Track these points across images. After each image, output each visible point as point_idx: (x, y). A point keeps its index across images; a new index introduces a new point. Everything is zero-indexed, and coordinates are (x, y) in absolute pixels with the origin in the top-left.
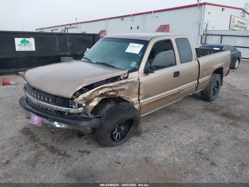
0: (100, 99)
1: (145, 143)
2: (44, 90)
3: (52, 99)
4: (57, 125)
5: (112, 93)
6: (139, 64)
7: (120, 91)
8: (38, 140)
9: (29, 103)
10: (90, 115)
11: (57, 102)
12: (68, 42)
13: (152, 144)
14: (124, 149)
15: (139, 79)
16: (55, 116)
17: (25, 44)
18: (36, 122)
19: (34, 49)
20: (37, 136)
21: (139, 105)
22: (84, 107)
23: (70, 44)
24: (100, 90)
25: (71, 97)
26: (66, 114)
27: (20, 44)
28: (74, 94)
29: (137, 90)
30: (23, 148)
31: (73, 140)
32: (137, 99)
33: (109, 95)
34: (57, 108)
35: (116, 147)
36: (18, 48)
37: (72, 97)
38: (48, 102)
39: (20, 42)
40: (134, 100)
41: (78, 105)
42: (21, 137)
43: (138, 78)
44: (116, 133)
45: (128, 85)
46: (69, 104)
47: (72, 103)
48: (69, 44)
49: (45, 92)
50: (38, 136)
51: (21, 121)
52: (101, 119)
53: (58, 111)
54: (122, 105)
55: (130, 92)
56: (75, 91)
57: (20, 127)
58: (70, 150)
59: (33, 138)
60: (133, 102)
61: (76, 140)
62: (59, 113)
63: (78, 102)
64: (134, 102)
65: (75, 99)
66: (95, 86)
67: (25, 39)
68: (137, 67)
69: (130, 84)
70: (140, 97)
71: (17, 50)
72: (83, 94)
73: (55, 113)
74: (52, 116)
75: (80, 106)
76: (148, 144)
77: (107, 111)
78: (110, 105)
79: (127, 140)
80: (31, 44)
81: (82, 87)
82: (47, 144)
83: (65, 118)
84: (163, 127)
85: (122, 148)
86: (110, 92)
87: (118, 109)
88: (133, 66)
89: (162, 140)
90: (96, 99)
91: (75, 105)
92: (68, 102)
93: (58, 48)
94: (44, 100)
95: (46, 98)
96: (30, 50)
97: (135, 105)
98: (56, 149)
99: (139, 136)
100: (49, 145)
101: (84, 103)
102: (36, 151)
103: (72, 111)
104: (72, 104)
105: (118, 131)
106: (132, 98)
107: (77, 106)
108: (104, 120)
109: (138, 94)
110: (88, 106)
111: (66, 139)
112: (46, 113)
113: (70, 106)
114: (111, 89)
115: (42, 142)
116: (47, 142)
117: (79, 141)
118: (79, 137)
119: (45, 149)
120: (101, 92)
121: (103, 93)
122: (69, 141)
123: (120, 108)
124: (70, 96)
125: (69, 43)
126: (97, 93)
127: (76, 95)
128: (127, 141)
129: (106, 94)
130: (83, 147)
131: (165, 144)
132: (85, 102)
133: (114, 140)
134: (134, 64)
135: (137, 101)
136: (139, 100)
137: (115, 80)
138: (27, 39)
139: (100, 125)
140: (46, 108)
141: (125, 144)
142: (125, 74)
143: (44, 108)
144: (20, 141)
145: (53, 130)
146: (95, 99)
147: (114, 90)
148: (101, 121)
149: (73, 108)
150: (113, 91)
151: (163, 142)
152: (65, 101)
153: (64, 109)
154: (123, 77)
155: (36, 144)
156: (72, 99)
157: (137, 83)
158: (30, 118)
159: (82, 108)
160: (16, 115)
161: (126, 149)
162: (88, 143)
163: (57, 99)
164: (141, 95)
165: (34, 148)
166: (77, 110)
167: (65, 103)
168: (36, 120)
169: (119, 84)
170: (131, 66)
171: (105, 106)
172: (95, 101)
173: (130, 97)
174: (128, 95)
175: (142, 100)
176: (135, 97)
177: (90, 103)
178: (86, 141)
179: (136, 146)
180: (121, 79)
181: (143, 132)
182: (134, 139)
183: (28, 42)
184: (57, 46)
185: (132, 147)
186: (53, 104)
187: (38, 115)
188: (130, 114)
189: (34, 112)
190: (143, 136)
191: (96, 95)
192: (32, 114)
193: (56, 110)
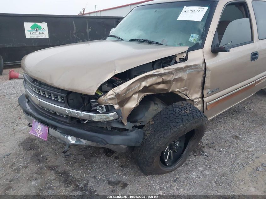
0: (142, 96)
1: (214, 168)
2: (48, 81)
3: (61, 97)
4: (72, 140)
5: (161, 86)
6: (203, 37)
7: (174, 82)
8: (44, 160)
9: (31, 102)
10: (126, 124)
11: (70, 101)
12: (87, 27)
13: (226, 170)
14: (182, 179)
15: (205, 62)
16: (68, 125)
17: (36, 30)
18: (39, 133)
19: (47, 37)
20: (43, 153)
21: (202, 105)
22: (118, 112)
23: (90, 30)
24: (143, 81)
25: (94, 94)
26: (85, 122)
27: (31, 29)
28: (100, 89)
29: (200, 80)
30: (19, 175)
31: (98, 160)
32: (198, 95)
33: (156, 89)
34: (70, 112)
35: (168, 174)
36: (28, 35)
37: (96, 93)
38: (56, 101)
39: (31, 28)
40: (195, 96)
41: (107, 107)
42: (19, 154)
43: (203, 61)
44: (167, 151)
45: (188, 72)
46: (91, 105)
47: (97, 103)
48: (88, 30)
49: (50, 85)
50: (45, 154)
51: (24, 128)
52: (145, 131)
53: (72, 118)
54: (180, 107)
55: (189, 85)
56: (102, 83)
57: (21, 137)
58: (93, 180)
59: (38, 157)
60: (193, 101)
61: (102, 160)
62: (75, 121)
63: (106, 103)
64: (195, 100)
65: (100, 96)
66: (134, 73)
67: (36, 23)
68: (200, 42)
69: (191, 70)
70: (205, 92)
71: (27, 37)
72: (116, 88)
73: (67, 121)
74: (63, 124)
75: (109, 109)
76: (219, 170)
77: (155, 116)
78: (156, 106)
79: (184, 162)
80: (44, 30)
81: (113, 77)
82: (57, 166)
83: (84, 129)
84: (233, 137)
85: (178, 177)
86: (159, 83)
87: (174, 113)
88: (192, 41)
89: (239, 161)
90: (136, 96)
91: (101, 107)
92: (89, 102)
93: (75, 35)
94: (49, 99)
95: (52, 95)
96: (42, 37)
97: (195, 105)
98: (71, 178)
99: (200, 154)
100: (60, 169)
101: (116, 104)
102: (39, 181)
103: (96, 117)
104: (96, 106)
105: (170, 148)
106: (192, 94)
107: (105, 110)
108: (149, 132)
109: (201, 88)
110: (123, 109)
111: (87, 158)
112: (53, 119)
113: (92, 109)
114: (160, 80)
115: (50, 164)
116: (57, 163)
117: (107, 163)
118: (106, 155)
119: (53, 178)
120: (144, 84)
121: (147, 85)
122: (92, 163)
123: (177, 112)
124: (93, 91)
125: (89, 28)
126: (137, 86)
127: (103, 89)
128: (184, 164)
129: (151, 88)
130: (114, 173)
131: (249, 169)
132: (119, 101)
133: (164, 163)
134: (194, 38)
135: (200, 99)
136: (202, 97)
137: (166, 65)
138: (39, 24)
139: (143, 141)
140: (53, 111)
141: (180, 168)
142: (182, 53)
143: (51, 112)
144: (17, 162)
145: (66, 148)
146: (134, 96)
147: (165, 81)
148: (144, 134)
149: (98, 113)
150: (163, 82)
151: (243, 166)
152: (84, 101)
153: (83, 114)
154: (180, 59)
155: (40, 168)
156: (96, 97)
157: (201, 68)
158: (31, 126)
159: (115, 113)
160: (18, 118)
161: (186, 178)
162: (121, 167)
163: (71, 96)
164: (207, 88)
165: (36, 175)
166: (105, 117)
167: (84, 104)
168: (39, 130)
169: (174, 70)
170: (189, 40)
171: (147, 108)
172: (134, 99)
173: (189, 92)
174: (186, 90)
175: (207, 98)
176: (196, 93)
177: (126, 104)
178: (118, 163)
179: (201, 172)
180: (176, 62)
181: (204, 147)
182: (194, 159)
183: (40, 27)
184: (75, 32)
185: (194, 175)
186: (64, 105)
187: (42, 122)
188: (195, 121)
189: (35, 118)
190: (206, 154)
191: (137, 90)
192: (34, 120)
193: (69, 115)
